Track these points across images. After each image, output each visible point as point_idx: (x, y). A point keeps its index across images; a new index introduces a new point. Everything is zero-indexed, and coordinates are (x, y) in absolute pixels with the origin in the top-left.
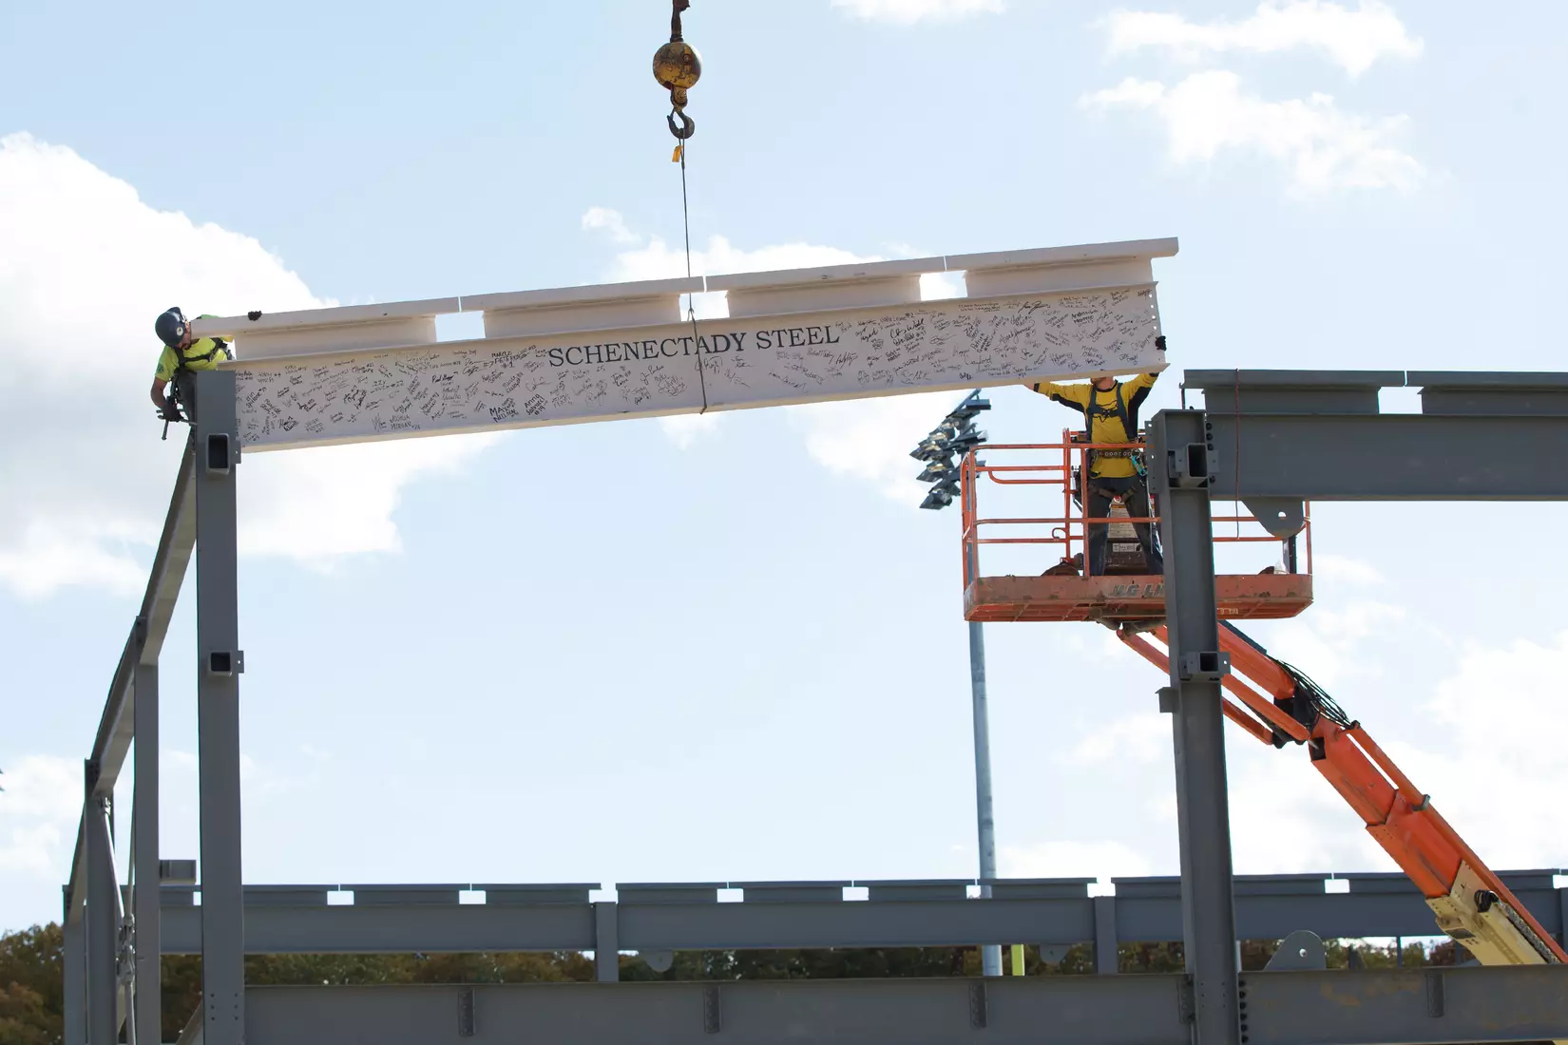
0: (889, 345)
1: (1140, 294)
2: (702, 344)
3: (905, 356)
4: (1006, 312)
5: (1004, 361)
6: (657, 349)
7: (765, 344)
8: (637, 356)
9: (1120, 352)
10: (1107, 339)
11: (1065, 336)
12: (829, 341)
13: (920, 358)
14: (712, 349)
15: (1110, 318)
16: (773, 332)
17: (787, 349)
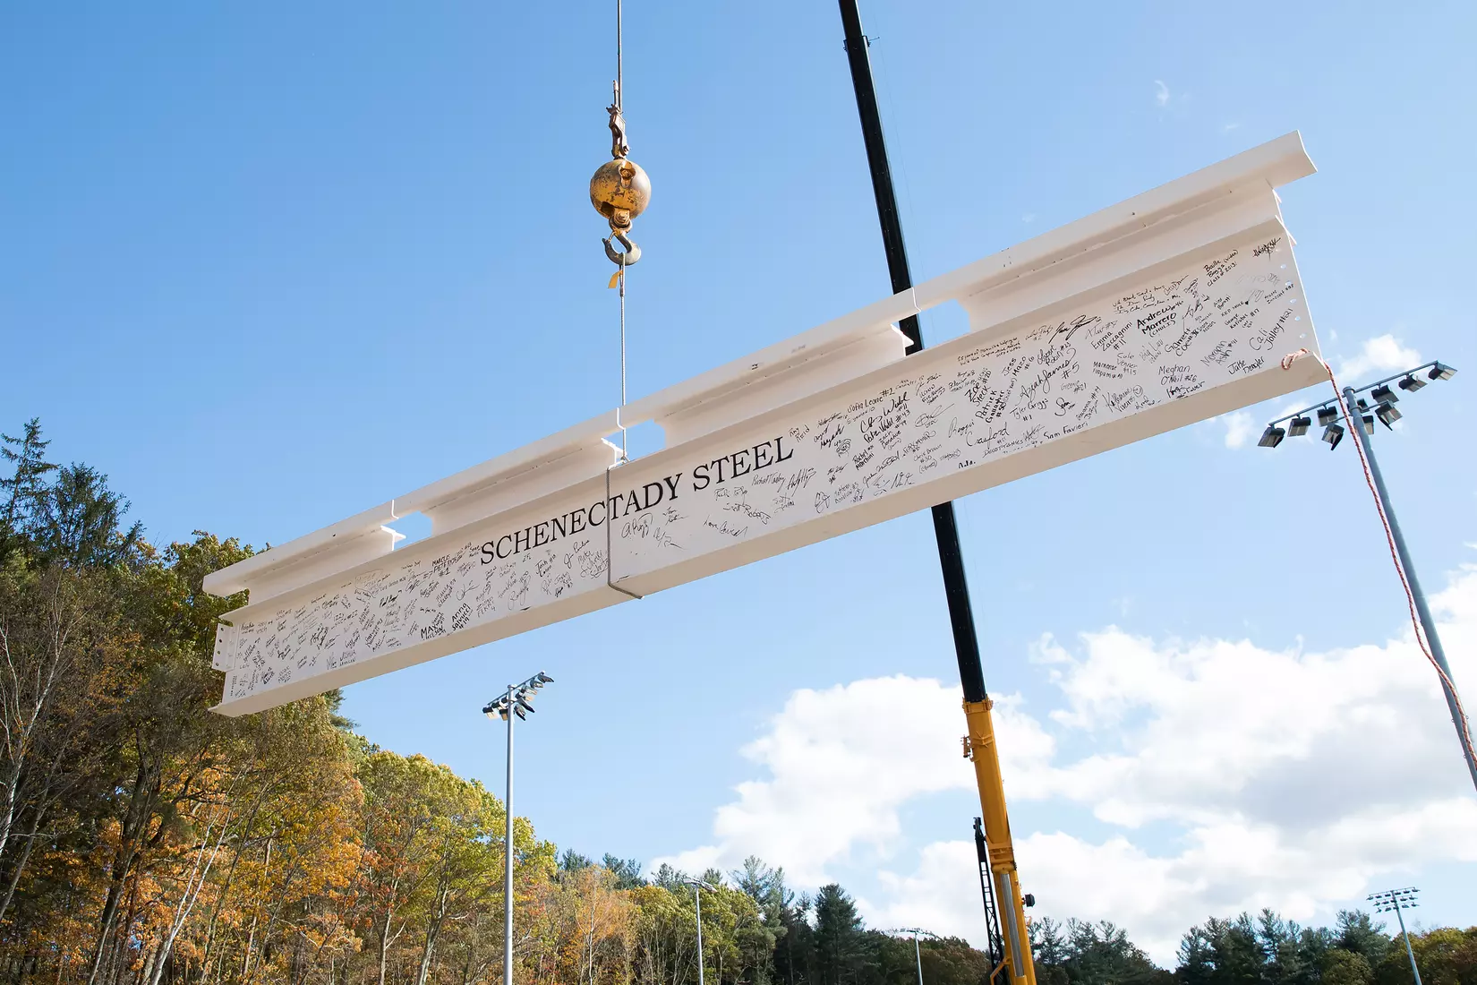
0: (859, 446)
1: (1257, 253)
2: (632, 501)
3: (880, 453)
4: (1029, 349)
5: (1028, 427)
6: (585, 518)
7: (703, 482)
8: (563, 533)
9: (1230, 360)
10: (1202, 346)
11: (1127, 360)
12: (780, 459)
13: (902, 453)
14: (642, 505)
15: (1208, 307)
16: (713, 463)
17: (730, 483)
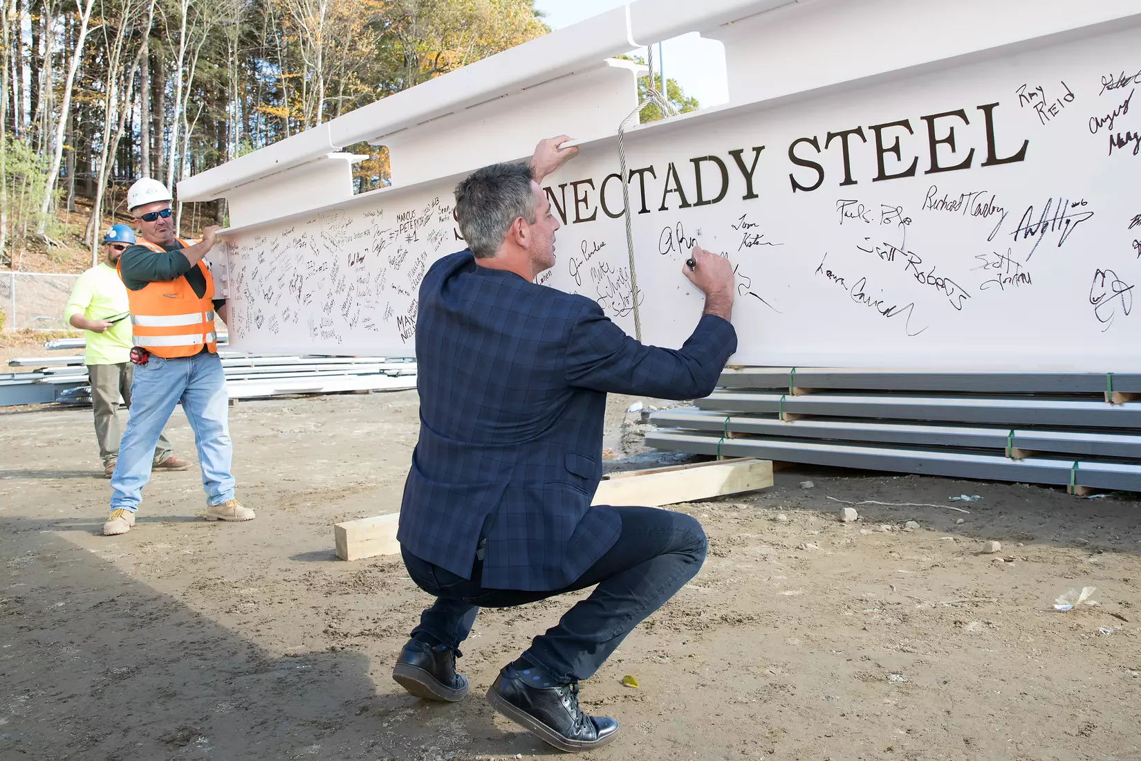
2: (672, 185)
6: (594, 198)
7: (807, 177)
8: (564, 216)
12: (992, 160)
14: (692, 198)
16: (830, 136)
17: (867, 190)
